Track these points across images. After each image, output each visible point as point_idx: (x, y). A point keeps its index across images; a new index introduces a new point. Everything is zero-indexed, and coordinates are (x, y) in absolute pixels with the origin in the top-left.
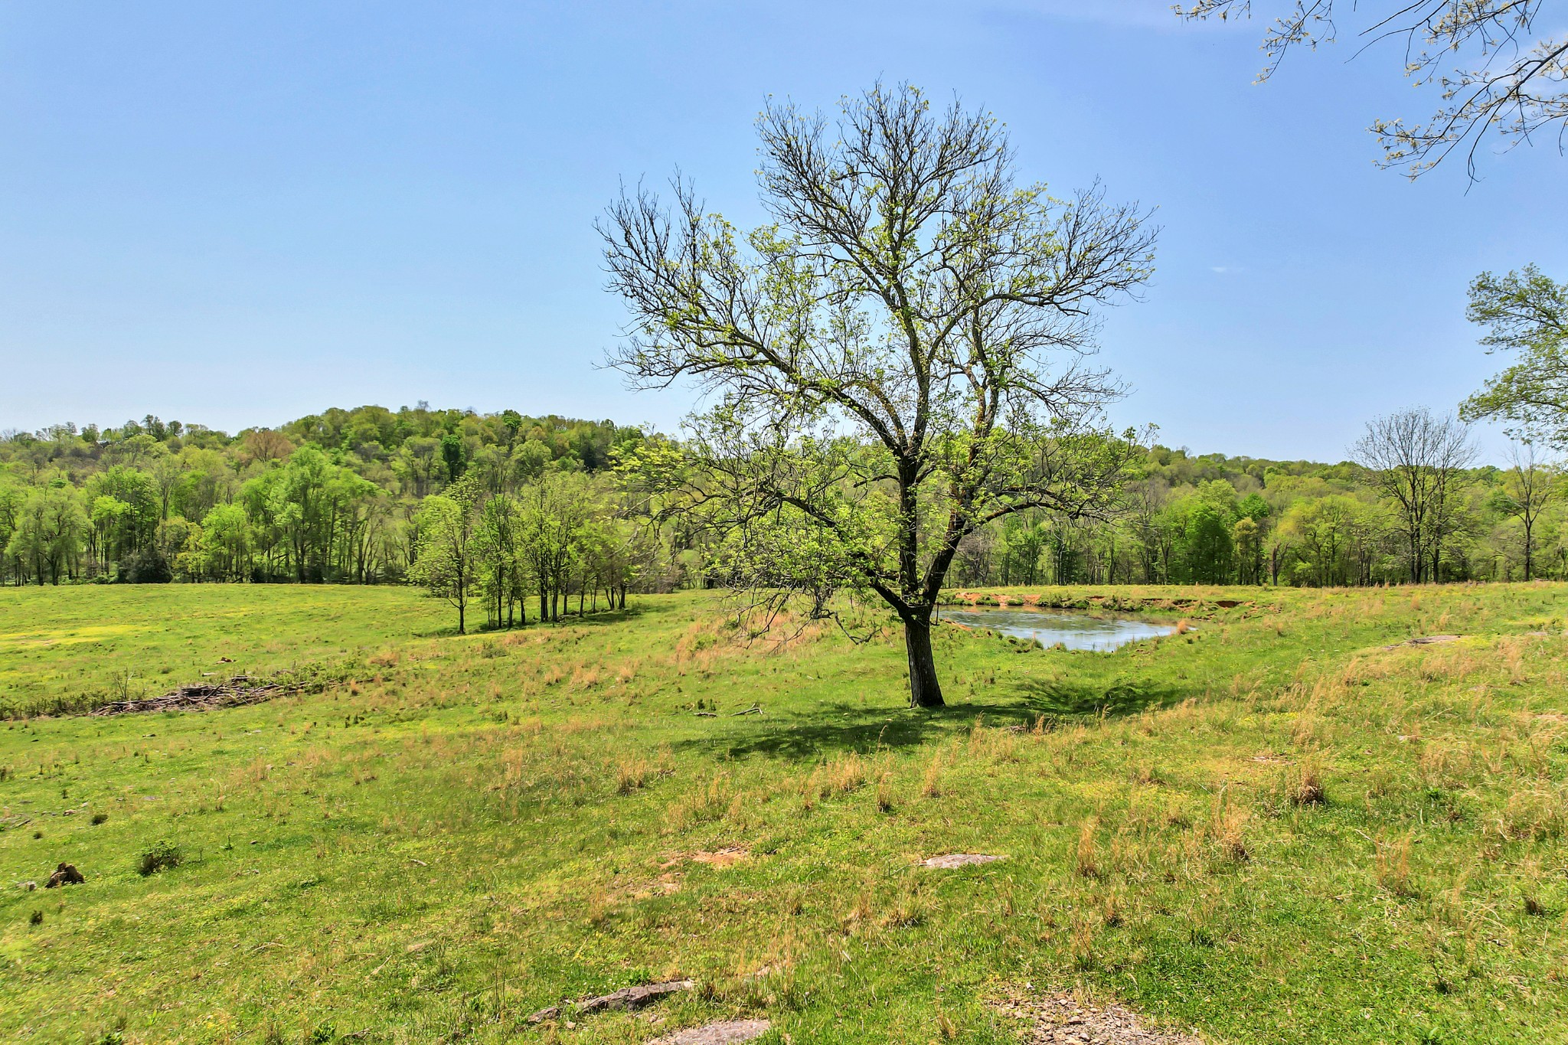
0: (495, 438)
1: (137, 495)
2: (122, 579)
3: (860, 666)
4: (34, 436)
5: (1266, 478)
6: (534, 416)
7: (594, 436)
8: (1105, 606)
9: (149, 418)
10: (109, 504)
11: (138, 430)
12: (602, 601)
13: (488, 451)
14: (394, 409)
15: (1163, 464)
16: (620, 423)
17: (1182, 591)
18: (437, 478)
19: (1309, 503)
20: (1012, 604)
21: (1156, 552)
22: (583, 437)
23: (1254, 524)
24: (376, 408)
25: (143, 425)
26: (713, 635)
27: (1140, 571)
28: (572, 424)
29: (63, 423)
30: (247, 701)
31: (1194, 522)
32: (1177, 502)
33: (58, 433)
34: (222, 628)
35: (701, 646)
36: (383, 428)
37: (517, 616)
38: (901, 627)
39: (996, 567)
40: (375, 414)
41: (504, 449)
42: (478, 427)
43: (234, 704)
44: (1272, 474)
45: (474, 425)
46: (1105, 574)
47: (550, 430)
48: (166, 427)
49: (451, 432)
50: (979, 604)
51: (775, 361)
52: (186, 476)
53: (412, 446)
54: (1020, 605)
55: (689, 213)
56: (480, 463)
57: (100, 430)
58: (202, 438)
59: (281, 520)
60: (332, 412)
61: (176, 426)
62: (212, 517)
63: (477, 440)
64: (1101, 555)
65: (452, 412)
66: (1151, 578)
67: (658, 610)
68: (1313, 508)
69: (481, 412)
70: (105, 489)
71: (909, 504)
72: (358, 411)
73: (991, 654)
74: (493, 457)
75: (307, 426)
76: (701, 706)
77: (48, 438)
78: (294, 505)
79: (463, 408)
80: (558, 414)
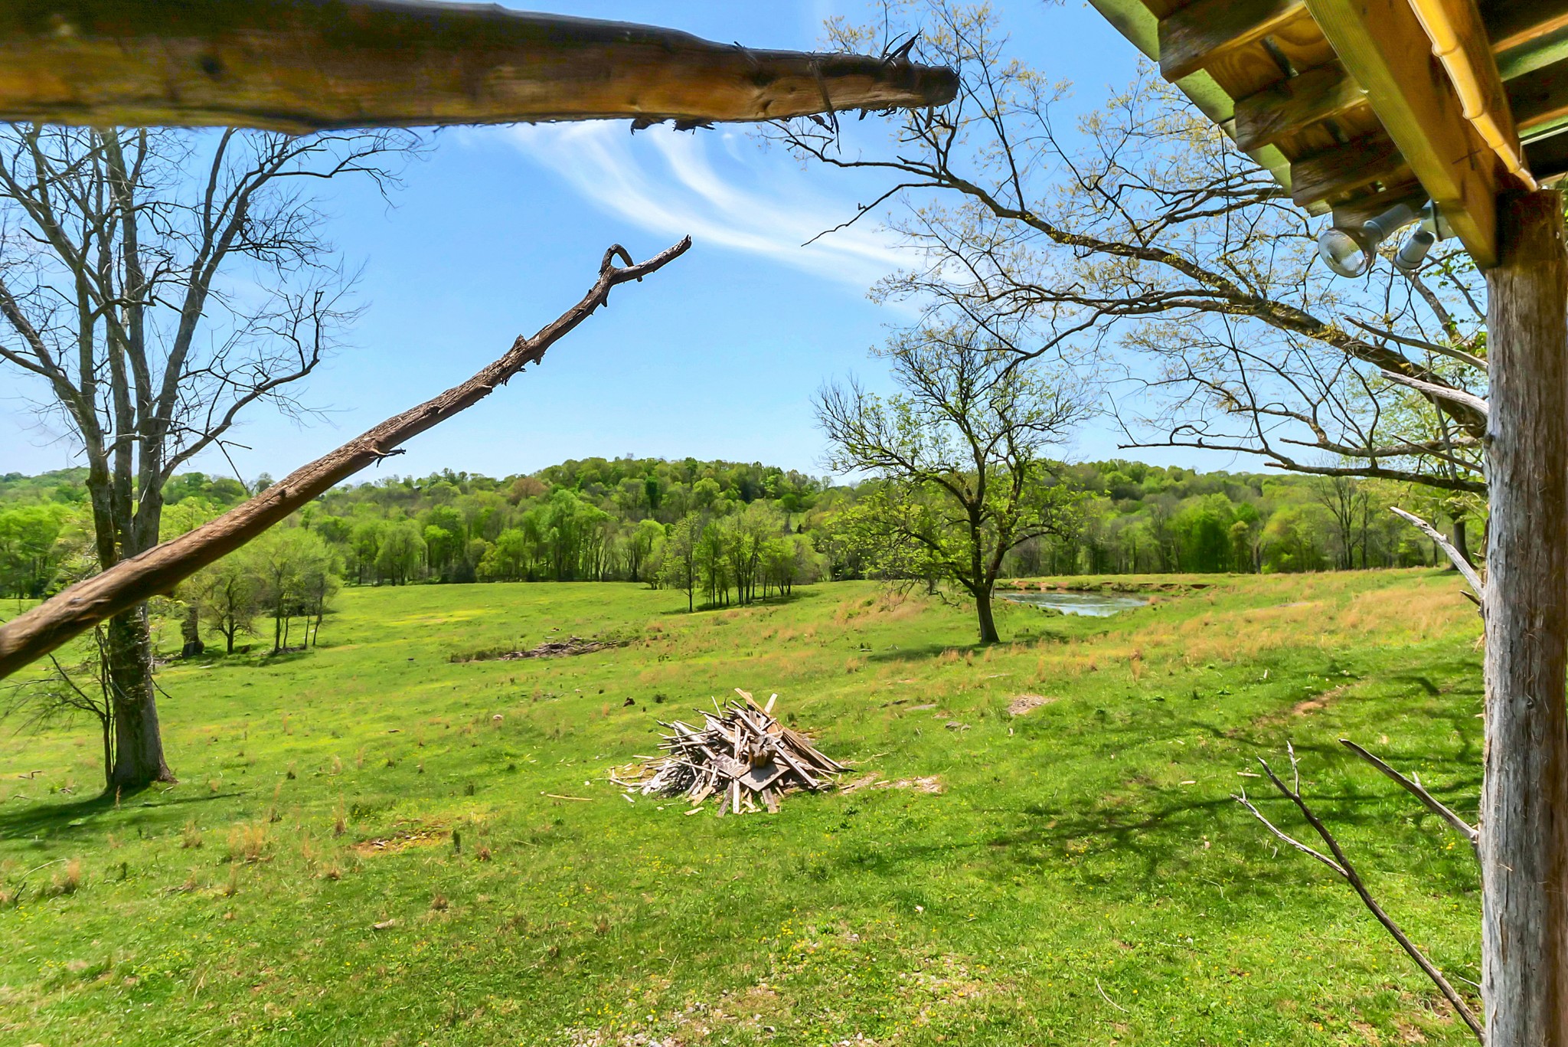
0: (680, 477)
1: (450, 523)
2: (444, 581)
3: (951, 625)
4: (373, 484)
5: (1263, 488)
6: (706, 461)
7: (748, 473)
8: (1113, 589)
9: (446, 470)
10: (435, 531)
11: (439, 478)
12: (777, 590)
13: (676, 487)
14: (610, 459)
15: (1177, 480)
16: (765, 464)
17: (1168, 578)
18: (641, 507)
19: (1291, 509)
20: (1049, 589)
21: (1170, 548)
22: (740, 475)
23: (1246, 526)
24: (598, 459)
25: (442, 475)
26: (857, 610)
27: (1157, 563)
28: (732, 466)
29: (391, 476)
30: (584, 652)
31: (1198, 527)
32: (1185, 511)
33: (388, 482)
34: (540, 611)
35: (850, 616)
36: (603, 472)
37: (724, 600)
38: (974, 600)
39: (1044, 562)
40: (598, 463)
41: (688, 485)
42: (668, 469)
43: (576, 653)
44: (1268, 485)
45: (664, 468)
46: (1131, 565)
47: (716, 470)
48: (457, 475)
49: (649, 474)
50: (1026, 589)
51: (904, 463)
52: (483, 510)
53: (624, 485)
54: (1055, 589)
55: (856, 389)
56: (671, 495)
57: (415, 479)
58: (482, 483)
59: (546, 539)
60: (568, 462)
61: (463, 474)
62: (502, 538)
63: (668, 479)
64: (1127, 551)
65: (650, 460)
66: (1166, 568)
67: (812, 595)
68: (1293, 513)
69: (669, 459)
70: (432, 521)
71: (976, 536)
72: (585, 461)
73: (1031, 618)
74: (680, 491)
75: (552, 472)
76: (862, 647)
77: (382, 486)
78: (555, 529)
79: (657, 457)
80: (722, 459)
